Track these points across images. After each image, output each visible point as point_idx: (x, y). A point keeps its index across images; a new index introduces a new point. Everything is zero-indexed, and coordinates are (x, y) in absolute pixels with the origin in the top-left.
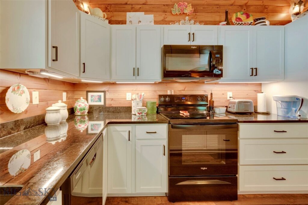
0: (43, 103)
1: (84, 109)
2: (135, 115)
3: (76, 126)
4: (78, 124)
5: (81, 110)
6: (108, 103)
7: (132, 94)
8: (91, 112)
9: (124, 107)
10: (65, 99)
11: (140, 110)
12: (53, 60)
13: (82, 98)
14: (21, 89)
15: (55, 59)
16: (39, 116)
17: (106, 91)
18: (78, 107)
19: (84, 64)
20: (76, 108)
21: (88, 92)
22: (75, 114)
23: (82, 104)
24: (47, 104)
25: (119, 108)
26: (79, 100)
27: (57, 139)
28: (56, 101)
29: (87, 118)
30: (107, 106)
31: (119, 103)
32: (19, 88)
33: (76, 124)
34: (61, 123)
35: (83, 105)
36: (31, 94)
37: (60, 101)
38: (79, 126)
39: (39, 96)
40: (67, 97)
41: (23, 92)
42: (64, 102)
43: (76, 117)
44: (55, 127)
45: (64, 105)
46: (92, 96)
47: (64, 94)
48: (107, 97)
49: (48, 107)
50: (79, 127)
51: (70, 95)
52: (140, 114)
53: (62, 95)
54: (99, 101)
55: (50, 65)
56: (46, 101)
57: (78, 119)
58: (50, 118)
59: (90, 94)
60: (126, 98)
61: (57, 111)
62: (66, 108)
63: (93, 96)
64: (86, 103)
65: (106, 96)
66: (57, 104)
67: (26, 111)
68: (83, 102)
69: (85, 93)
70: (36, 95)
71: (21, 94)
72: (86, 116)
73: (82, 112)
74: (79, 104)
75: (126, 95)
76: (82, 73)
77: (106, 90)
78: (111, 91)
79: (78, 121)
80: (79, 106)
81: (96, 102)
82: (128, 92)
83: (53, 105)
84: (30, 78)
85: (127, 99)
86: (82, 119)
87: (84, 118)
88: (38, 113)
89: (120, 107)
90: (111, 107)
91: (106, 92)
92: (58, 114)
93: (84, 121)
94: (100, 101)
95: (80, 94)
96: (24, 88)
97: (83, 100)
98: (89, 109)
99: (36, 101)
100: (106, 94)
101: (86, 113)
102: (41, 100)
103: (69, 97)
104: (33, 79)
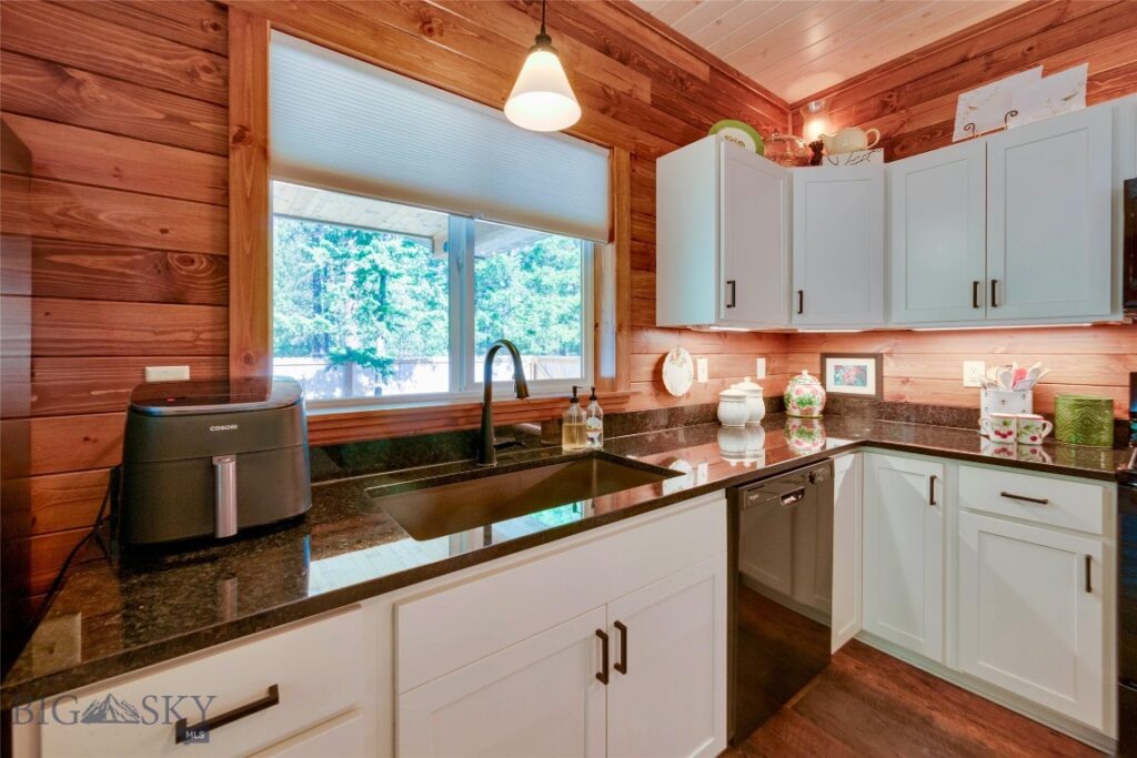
0: (717, 382)
1: (811, 403)
2: (987, 437)
3: (789, 442)
4: (795, 438)
5: (801, 403)
6: (891, 390)
7: (988, 367)
8: (835, 411)
9: (951, 408)
10: (761, 373)
11: (1005, 424)
12: (729, 306)
13: (805, 372)
14: (682, 356)
15: (730, 303)
16: (707, 406)
17: (882, 355)
18: (795, 397)
19: (801, 293)
20: (789, 396)
21: (825, 356)
22: (788, 413)
23: (805, 389)
24: (723, 383)
25: (930, 410)
26: (796, 377)
27: (740, 455)
28: (739, 377)
29: (818, 427)
30: (887, 399)
31: (934, 393)
32: (678, 355)
33: (789, 437)
34: (748, 426)
35: (806, 392)
36: (695, 364)
37: (747, 379)
38: (797, 442)
39: (709, 367)
40: (767, 369)
41: (685, 361)
42: (760, 382)
43: (790, 419)
44: (735, 431)
45: (756, 387)
46: (837, 368)
47: (761, 363)
48: (887, 371)
49: (725, 389)
50: (796, 446)
51: (776, 364)
52: (1004, 436)
53: (754, 366)
54: (859, 382)
55: (722, 317)
56: (722, 378)
57: (794, 426)
58: (726, 411)
59: (831, 363)
60: (962, 380)
61: (739, 399)
62: (761, 395)
63: (841, 367)
64: (817, 386)
65: (885, 368)
66: (741, 385)
67: (688, 395)
68: (808, 382)
69: (817, 358)
70: (703, 363)
71: (680, 365)
72: (816, 422)
73: (805, 408)
74: (797, 387)
75: (962, 367)
76: (795, 315)
77: (882, 351)
78: (903, 356)
79: (795, 431)
80: (798, 392)
81: (851, 384)
82: (969, 359)
83: (733, 386)
84: (693, 336)
85: (967, 383)
86: (805, 428)
87: (812, 426)
88: (707, 399)
89: (934, 407)
90: (902, 404)
91: (885, 356)
92: (742, 405)
93: (810, 434)
94: (864, 383)
95: (803, 363)
96: (685, 354)
97: (809, 377)
98: (826, 402)
99: (703, 378)
100: (885, 361)
101: (816, 414)
102: (711, 376)
103: (773, 370)
104: (698, 336)
